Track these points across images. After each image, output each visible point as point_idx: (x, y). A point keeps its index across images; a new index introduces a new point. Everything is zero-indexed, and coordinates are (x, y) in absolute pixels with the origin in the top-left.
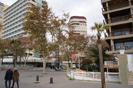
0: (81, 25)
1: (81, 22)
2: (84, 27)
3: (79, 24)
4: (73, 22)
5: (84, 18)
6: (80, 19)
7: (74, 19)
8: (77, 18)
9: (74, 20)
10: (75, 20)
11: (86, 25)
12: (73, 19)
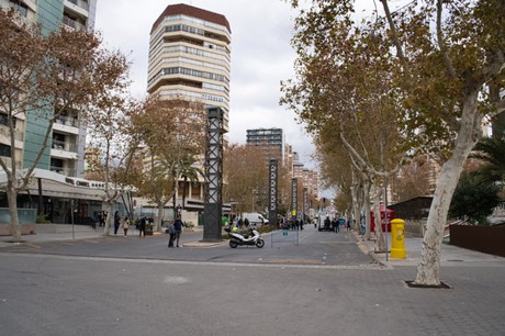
0: (211, 47)
1: (208, 34)
2: (219, 57)
3: (200, 43)
4: (177, 28)
5: (221, 20)
6: (207, 23)
7: (183, 17)
8: (196, 16)
9: (182, 23)
10: (186, 20)
11: (228, 51)
12: (178, 17)
